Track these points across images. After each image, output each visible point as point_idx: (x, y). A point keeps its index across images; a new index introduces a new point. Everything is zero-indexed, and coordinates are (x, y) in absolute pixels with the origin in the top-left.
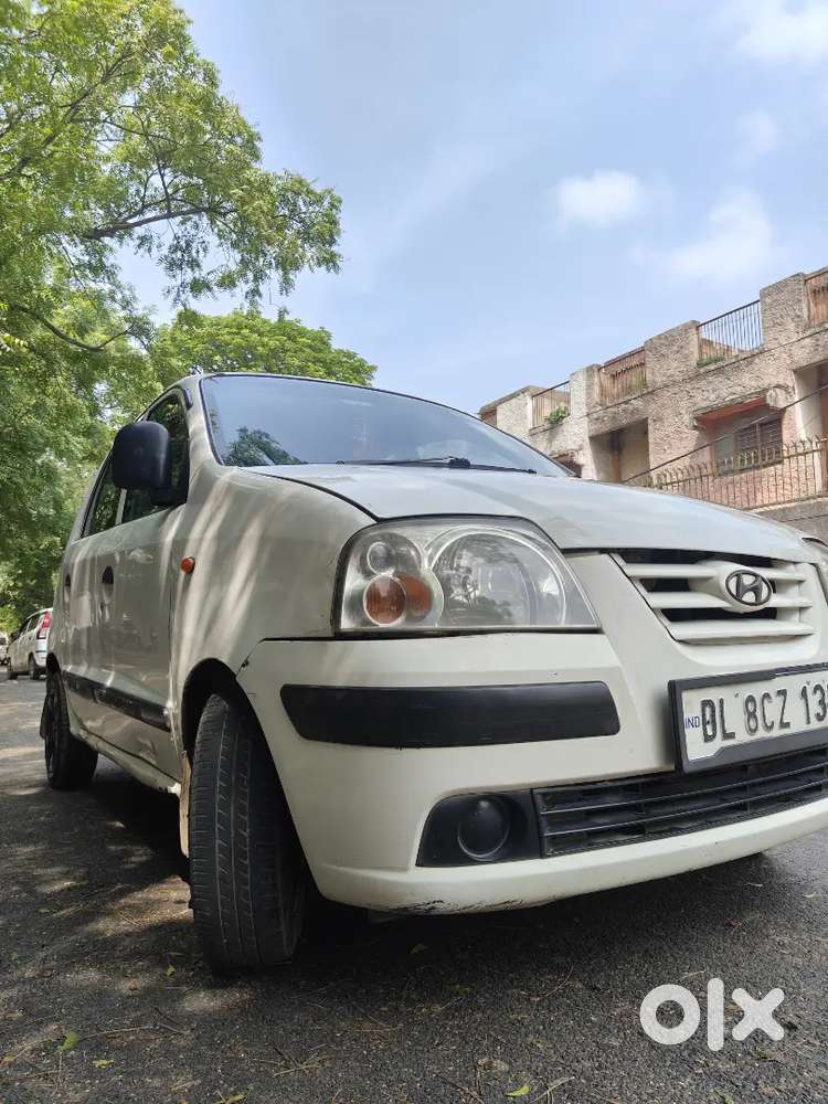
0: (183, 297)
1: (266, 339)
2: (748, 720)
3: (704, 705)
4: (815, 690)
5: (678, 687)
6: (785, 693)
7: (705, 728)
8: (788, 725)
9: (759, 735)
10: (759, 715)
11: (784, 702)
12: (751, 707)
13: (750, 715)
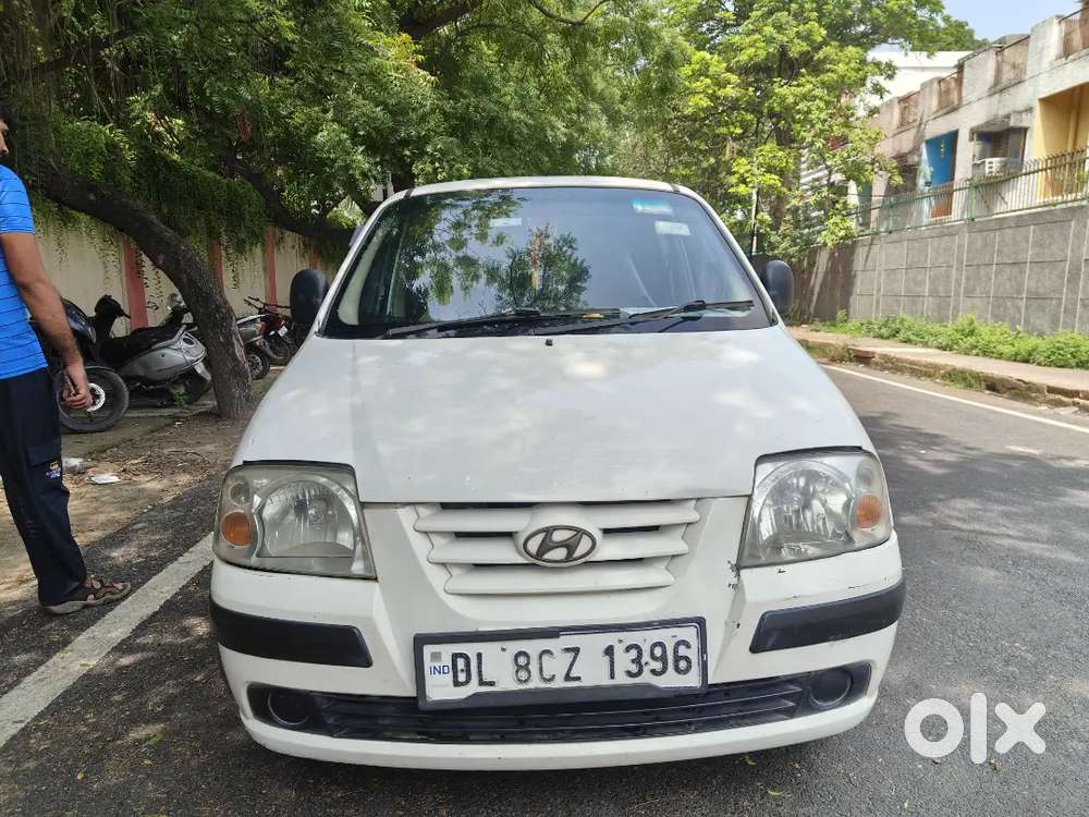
2: (517, 672)
3: (455, 657)
4: (628, 649)
5: (420, 641)
6: (576, 651)
7: (455, 676)
8: (578, 679)
9: (531, 685)
10: (534, 667)
11: (575, 658)
12: (522, 660)
13: (520, 668)
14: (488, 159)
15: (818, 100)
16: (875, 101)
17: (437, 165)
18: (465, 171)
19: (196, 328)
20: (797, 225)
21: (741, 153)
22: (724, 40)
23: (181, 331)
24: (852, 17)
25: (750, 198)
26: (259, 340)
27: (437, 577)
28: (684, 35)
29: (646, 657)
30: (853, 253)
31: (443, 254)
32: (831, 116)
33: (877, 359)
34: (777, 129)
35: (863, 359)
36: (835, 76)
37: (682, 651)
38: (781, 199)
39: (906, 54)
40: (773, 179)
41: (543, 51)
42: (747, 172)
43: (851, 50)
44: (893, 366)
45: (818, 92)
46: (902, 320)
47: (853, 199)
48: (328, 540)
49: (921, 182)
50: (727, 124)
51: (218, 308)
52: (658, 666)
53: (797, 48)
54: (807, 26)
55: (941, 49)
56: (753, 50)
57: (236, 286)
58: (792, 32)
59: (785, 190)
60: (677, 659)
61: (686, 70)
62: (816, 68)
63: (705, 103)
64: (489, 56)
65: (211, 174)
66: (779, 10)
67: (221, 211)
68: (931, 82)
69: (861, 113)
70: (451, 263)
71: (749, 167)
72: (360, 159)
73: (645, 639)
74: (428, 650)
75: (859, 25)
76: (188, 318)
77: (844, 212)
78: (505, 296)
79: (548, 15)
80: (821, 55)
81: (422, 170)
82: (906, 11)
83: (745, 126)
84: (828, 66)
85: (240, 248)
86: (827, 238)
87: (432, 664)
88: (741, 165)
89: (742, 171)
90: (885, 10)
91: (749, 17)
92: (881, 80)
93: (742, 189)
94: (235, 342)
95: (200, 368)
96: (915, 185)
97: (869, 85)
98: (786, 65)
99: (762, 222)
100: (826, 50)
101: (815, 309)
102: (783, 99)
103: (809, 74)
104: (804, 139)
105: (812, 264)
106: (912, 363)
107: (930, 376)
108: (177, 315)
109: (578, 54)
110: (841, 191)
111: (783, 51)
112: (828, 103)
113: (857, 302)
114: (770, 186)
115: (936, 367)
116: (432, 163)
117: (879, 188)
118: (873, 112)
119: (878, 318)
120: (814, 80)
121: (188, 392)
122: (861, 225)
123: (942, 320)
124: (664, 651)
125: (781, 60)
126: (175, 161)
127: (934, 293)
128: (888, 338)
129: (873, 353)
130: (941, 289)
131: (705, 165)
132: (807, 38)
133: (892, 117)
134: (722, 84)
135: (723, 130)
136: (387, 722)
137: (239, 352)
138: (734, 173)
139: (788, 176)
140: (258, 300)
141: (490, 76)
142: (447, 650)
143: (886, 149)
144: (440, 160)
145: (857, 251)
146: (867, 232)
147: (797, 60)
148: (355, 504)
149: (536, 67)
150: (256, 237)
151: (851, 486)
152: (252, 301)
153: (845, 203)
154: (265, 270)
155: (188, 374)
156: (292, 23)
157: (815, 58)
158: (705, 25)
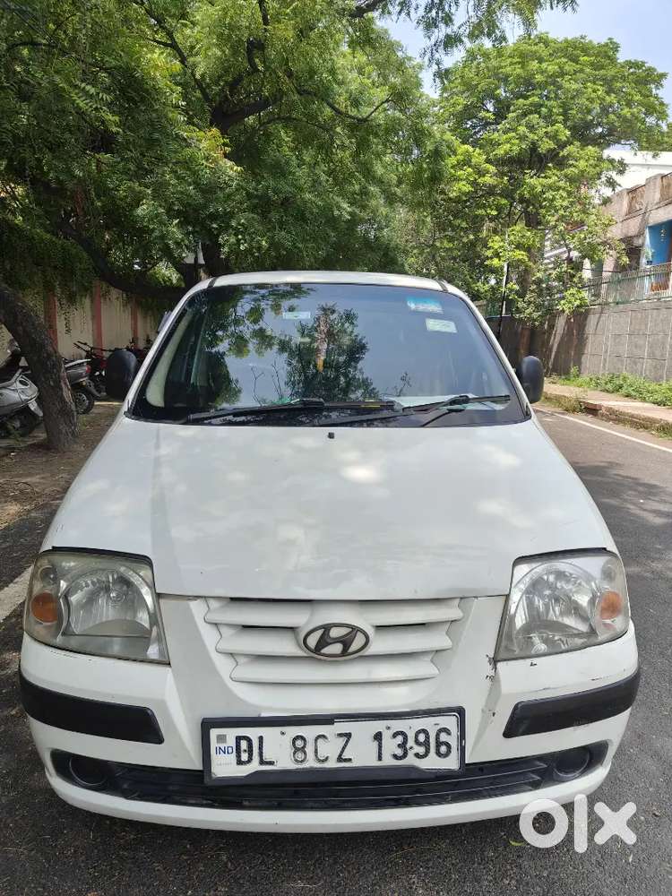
0: (437, 56)
1: (544, 65)
2: (294, 753)
3: (239, 739)
4: (395, 735)
5: (207, 725)
6: (348, 736)
7: (239, 756)
8: (350, 760)
9: (306, 765)
10: (310, 749)
11: (347, 742)
12: (299, 743)
13: (297, 750)
14: (283, 233)
15: (561, 191)
16: (607, 192)
17: (240, 237)
18: (264, 243)
19: (29, 372)
20: (540, 293)
21: (495, 232)
22: (484, 136)
23: (17, 375)
24: (592, 121)
25: (502, 270)
26: (85, 381)
27: (223, 665)
28: (451, 131)
29: (411, 743)
30: (586, 318)
31: (241, 328)
32: (572, 203)
33: (603, 411)
34: (526, 212)
35: (592, 410)
36: (576, 171)
37: (443, 737)
38: (527, 271)
39: (636, 154)
40: (520, 255)
41: (333, 142)
42: (500, 247)
43: (591, 149)
44: (617, 418)
45: (562, 184)
46: (625, 379)
47: (587, 274)
48: (128, 618)
49: (643, 261)
50: (484, 206)
51: (49, 356)
52: (421, 750)
53: (546, 146)
54: (554, 127)
55: (664, 150)
56: (509, 145)
57: (68, 331)
58: (541, 132)
59: (531, 264)
60: (439, 744)
61: (453, 160)
62: (561, 163)
63: (467, 188)
64: (286, 143)
65: (48, 236)
66: (531, 113)
67: (55, 267)
68: (655, 177)
69: (597, 201)
70: (247, 336)
71: (502, 244)
72: (175, 230)
73: (410, 726)
74: (214, 733)
75: (597, 128)
76: (23, 362)
77: (580, 285)
78: (294, 362)
79: (338, 112)
80: (565, 152)
81: (227, 241)
82: (637, 118)
83: (499, 208)
84: (571, 162)
85: (72, 299)
86: (565, 306)
87: (218, 746)
88: (496, 242)
89: (496, 247)
90: (619, 116)
91: (506, 118)
92: (613, 174)
93: (495, 262)
94: (63, 386)
95: (33, 406)
96: (638, 263)
97: (604, 179)
98: (535, 160)
99: (511, 290)
100: (569, 148)
101: (553, 365)
102: (533, 188)
103: (555, 168)
104: (548, 222)
105: (552, 327)
106: (632, 416)
107: (646, 428)
108: (15, 358)
109: (363, 145)
110: (578, 267)
111: (534, 147)
112: (569, 194)
113: (587, 360)
114: (519, 260)
115: (653, 421)
116: (236, 235)
117: (609, 265)
118: (606, 201)
119: (604, 375)
120: (558, 173)
121: (23, 426)
122: (593, 295)
123: (657, 380)
124: (427, 737)
125: (531, 155)
126: (17, 225)
127: (652, 356)
128: (613, 392)
129: (601, 406)
130: (658, 353)
131: (465, 240)
132: (554, 137)
133: (622, 205)
134: (481, 173)
135: (481, 212)
136: (176, 788)
137: (67, 394)
138: (489, 248)
139: (533, 252)
140: (85, 344)
141: (287, 163)
142: (232, 734)
143: (616, 232)
144: (242, 233)
145: (588, 319)
146: (598, 302)
147: (545, 155)
148: (152, 594)
149: (327, 155)
150: (86, 290)
151: (595, 584)
152: (81, 345)
153: (580, 277)
154: (93, 317)
155: (24, 411)
156: (117, 118)
157: (561, 154)
158: (470, 123)
